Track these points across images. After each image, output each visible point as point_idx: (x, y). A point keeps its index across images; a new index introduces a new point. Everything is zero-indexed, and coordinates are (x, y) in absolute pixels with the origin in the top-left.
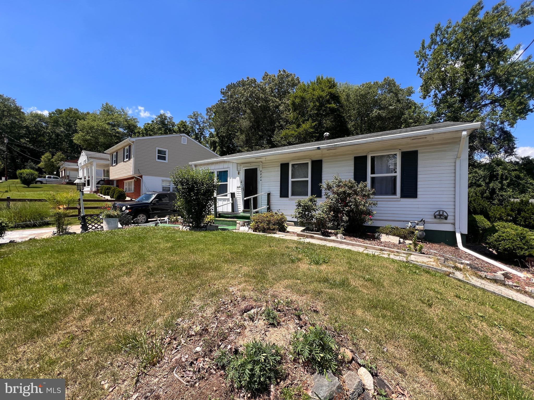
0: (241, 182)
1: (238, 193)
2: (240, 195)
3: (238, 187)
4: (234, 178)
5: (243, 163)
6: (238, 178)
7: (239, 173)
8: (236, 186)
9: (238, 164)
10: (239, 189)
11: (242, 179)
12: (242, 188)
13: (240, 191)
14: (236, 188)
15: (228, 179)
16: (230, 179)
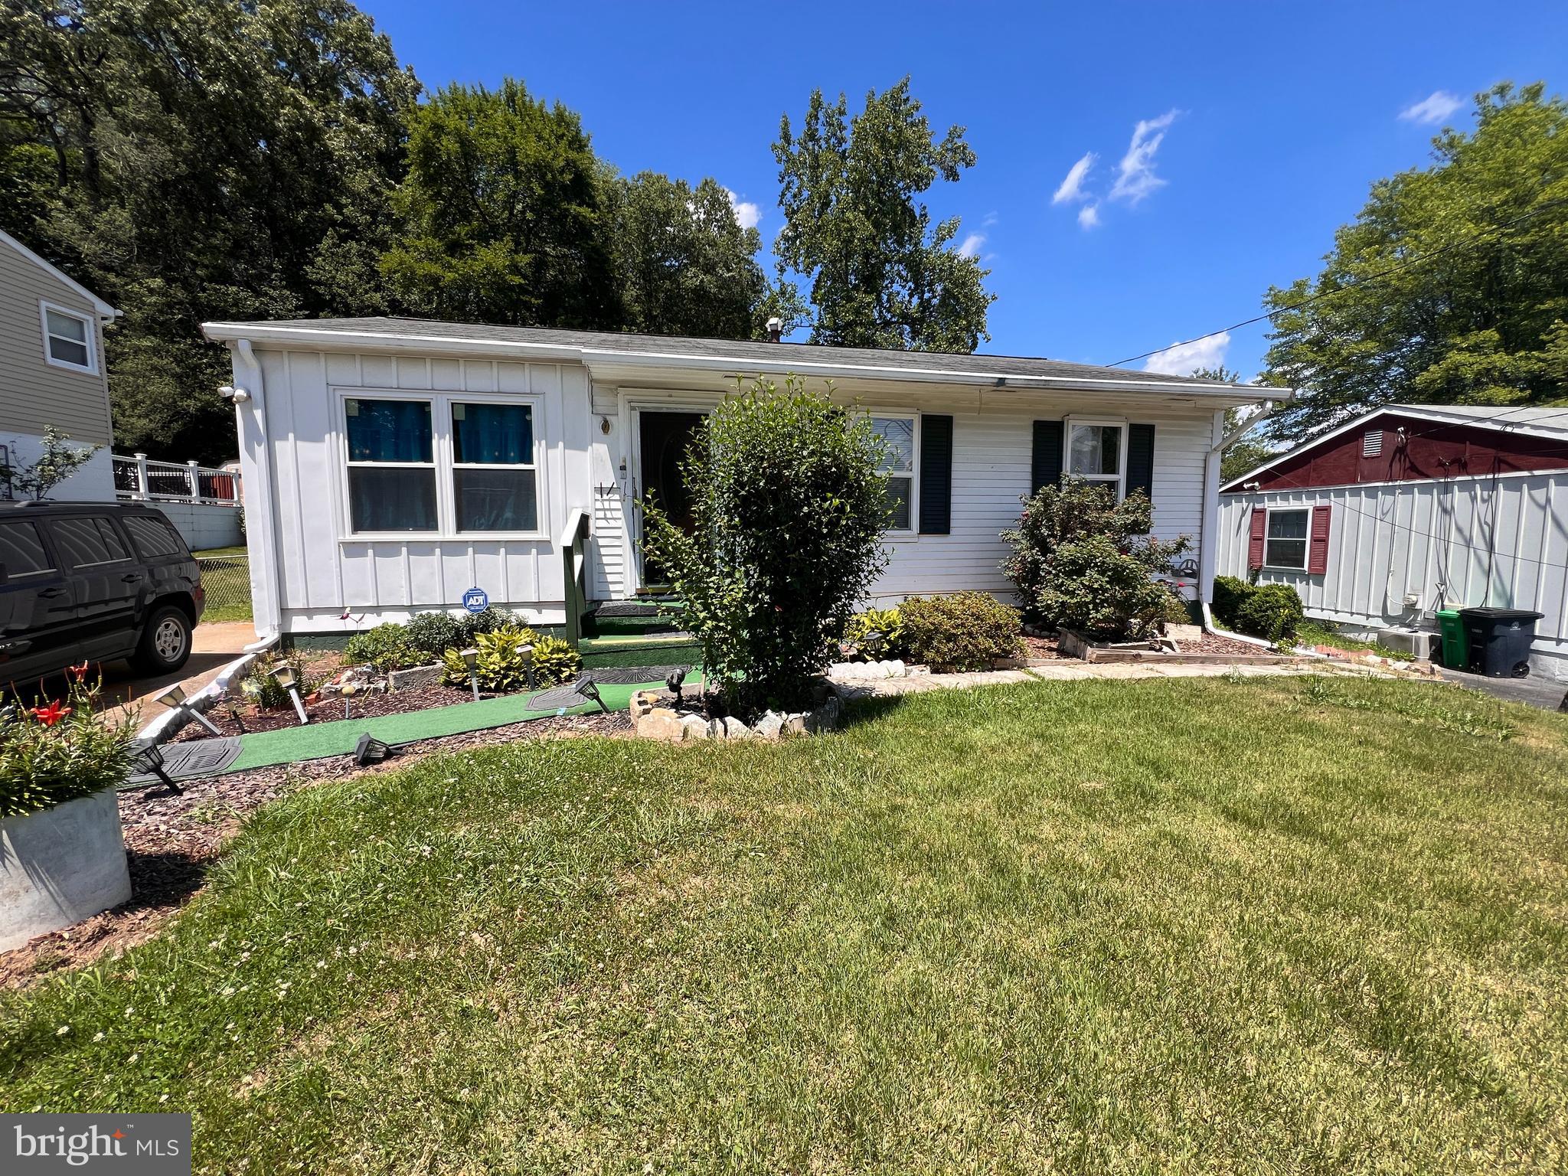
0: (623, 468)
1: (601, 514)
2: (619, 523)
3: (601, 490)
4: (577, 444)
5: (624, 385)
6: (601, 449)
7: (606, 427)
8: (590, 483)
9: (595, 385)
10: (609, 500)
11: (623, 451)
12: (629, 492)
13: (618, 505)
14: (590, 495)
15: (538, 450)
16: (548, 447)
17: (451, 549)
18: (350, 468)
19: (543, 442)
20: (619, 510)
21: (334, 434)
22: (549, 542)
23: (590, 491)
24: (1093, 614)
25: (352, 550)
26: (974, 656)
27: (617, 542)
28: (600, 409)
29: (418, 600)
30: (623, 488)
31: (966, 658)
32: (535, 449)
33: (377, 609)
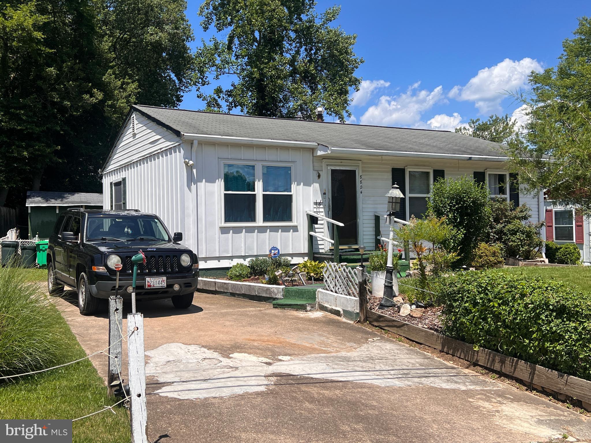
0: (325, 194)
3: (316, 203)
4: (307, 184)
5: (325, 158)
6: (317, 185)
7: (319, 176)
8: (312, 200)
9: (314, 158)
10: (319, 208)
11: (325, 187)
12: (327, 205)
13: (322, 210)
14: (312, 205)
15: (294, 186)
16: (297, 185)
17: (262, 230)
18: (225, 194)
19: (296, 183)
20: (323, 212)
21: (220, 179)
22: (297, 226)
23: (312, 204)
24: (521, 249)
25: (224, 230)
26: (489, 264)
27: (322, 226)
28: (316, 168)
29: (247, 254)
30: (324, 203)
31: (486, 264)
32: (292, 186)
33: (231, 258)
